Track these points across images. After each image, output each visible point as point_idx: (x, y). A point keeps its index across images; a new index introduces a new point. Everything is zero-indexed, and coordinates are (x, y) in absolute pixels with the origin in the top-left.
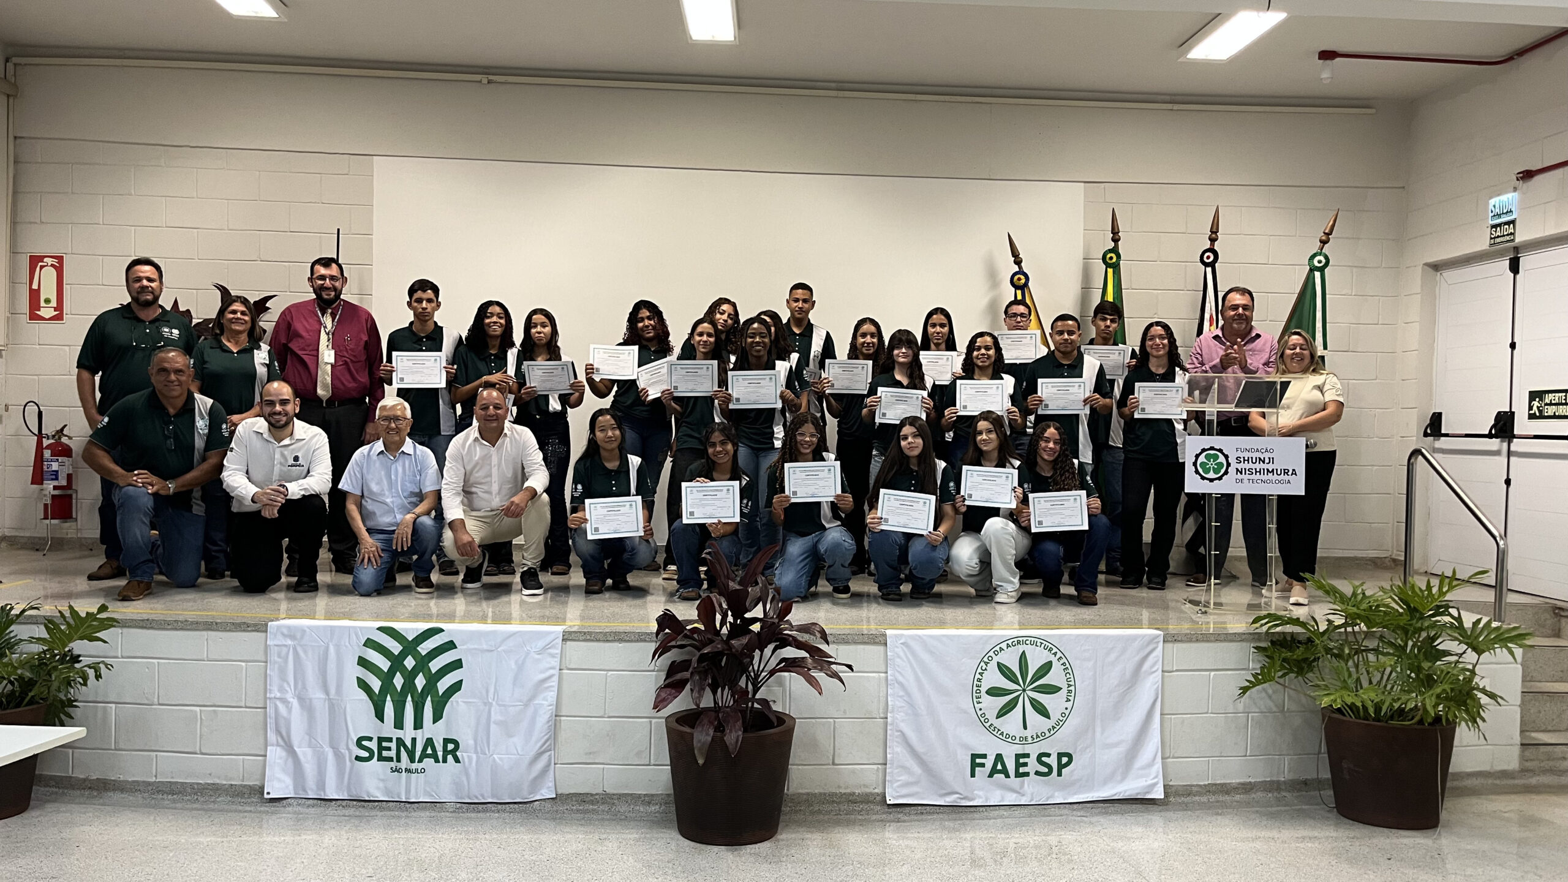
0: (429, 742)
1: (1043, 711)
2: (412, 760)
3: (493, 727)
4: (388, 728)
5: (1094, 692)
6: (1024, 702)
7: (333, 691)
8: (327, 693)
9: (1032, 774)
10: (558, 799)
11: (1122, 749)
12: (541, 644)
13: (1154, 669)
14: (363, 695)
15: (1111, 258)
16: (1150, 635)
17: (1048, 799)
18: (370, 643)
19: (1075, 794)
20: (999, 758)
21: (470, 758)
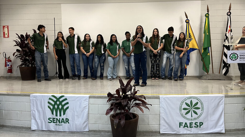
0: (63, 119)
1: (196, 113)
2: (59, 123)
3: (75, 116)
4: (54, 116)
5: (208, 109)
6: (192, 111)
7: (43, 108)
8: (42, 109)
9: (194, 127)
10: (90, 131)
11: (214, 122)
12: (84, 99)
13: (222, 104)
14: (49, 110)
15: (207, 15)
16: (222, 96)
17: (197, 132)
18: (50, 99)
19: (204, 131)
20: (186, 123)
21: (71, 123)
